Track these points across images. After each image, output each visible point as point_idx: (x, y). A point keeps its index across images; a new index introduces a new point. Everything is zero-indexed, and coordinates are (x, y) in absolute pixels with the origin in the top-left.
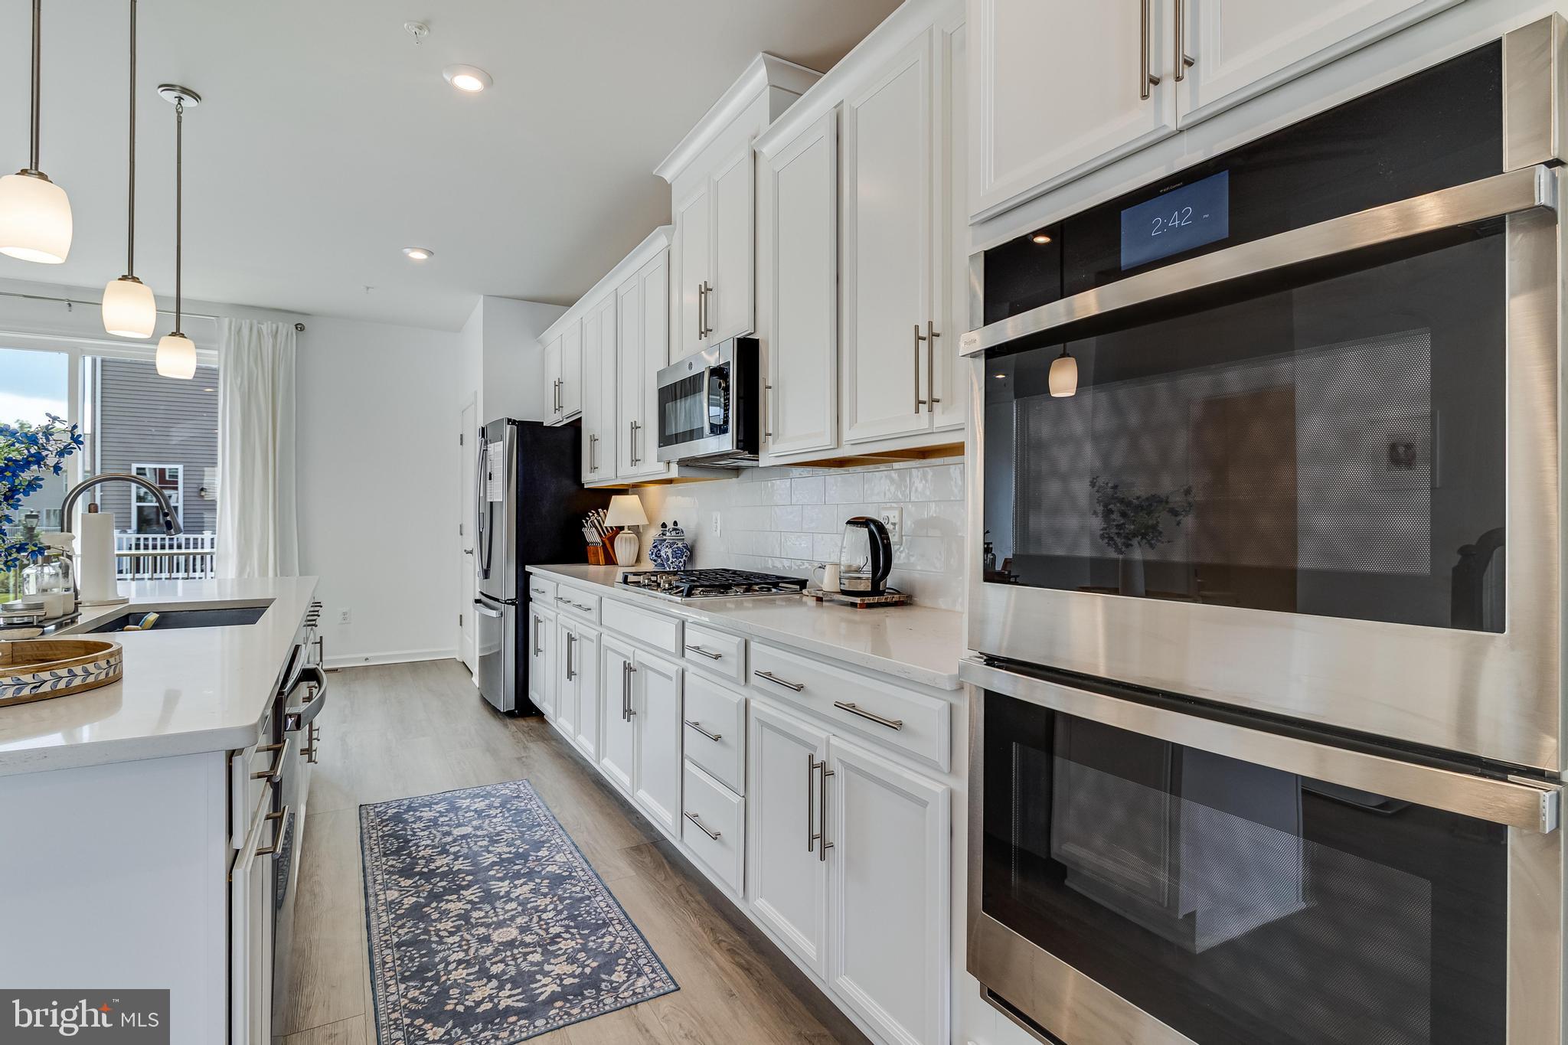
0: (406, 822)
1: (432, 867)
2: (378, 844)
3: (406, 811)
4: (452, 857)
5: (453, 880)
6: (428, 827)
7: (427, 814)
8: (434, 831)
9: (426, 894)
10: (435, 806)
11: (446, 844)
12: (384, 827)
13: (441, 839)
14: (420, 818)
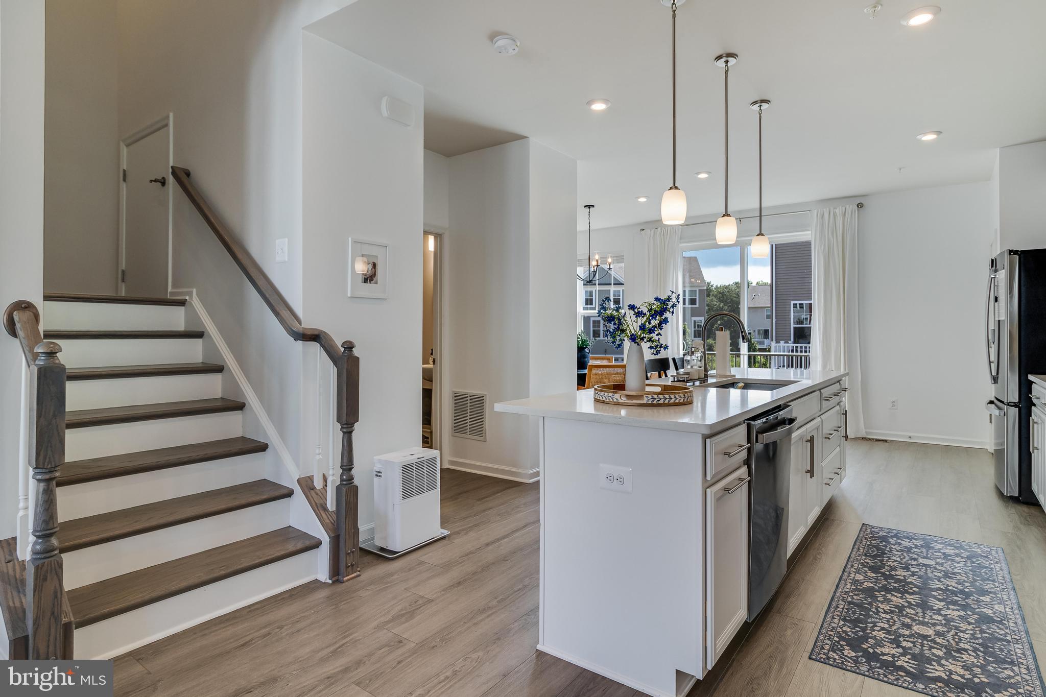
0: (889, 543)
1: (893, 573)
2: (864, 548)
3: (892, 537)
4: (910, 573)
5: (904, 586)
6: (902, 551)
7: (905, 543)
8: (905, 554)
9: (881, 585)
10: (914, 541)
11: (910, 564)
12: (872, 540)
13: (908, 560)
14: (899, 544)
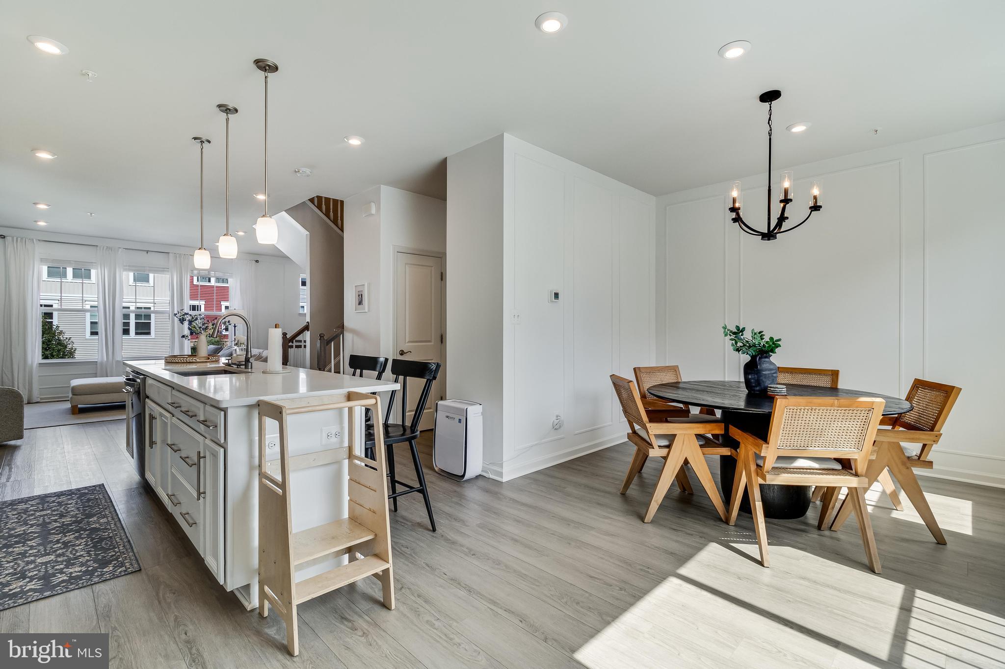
0: (95, 561)
1: (77, 534)
2: (117, 543)
3: (95, 570)
4: (61, 541)
5: (64, 530)
6: (76, 558)
7: (76, 570)
8: (71, 556)
10: (65, 578)
11: (64, 548)
12: (115, 555)
13: (66, 551)
14: (82, 565)
